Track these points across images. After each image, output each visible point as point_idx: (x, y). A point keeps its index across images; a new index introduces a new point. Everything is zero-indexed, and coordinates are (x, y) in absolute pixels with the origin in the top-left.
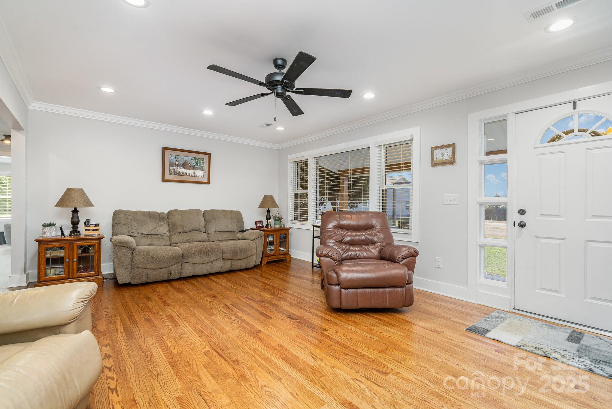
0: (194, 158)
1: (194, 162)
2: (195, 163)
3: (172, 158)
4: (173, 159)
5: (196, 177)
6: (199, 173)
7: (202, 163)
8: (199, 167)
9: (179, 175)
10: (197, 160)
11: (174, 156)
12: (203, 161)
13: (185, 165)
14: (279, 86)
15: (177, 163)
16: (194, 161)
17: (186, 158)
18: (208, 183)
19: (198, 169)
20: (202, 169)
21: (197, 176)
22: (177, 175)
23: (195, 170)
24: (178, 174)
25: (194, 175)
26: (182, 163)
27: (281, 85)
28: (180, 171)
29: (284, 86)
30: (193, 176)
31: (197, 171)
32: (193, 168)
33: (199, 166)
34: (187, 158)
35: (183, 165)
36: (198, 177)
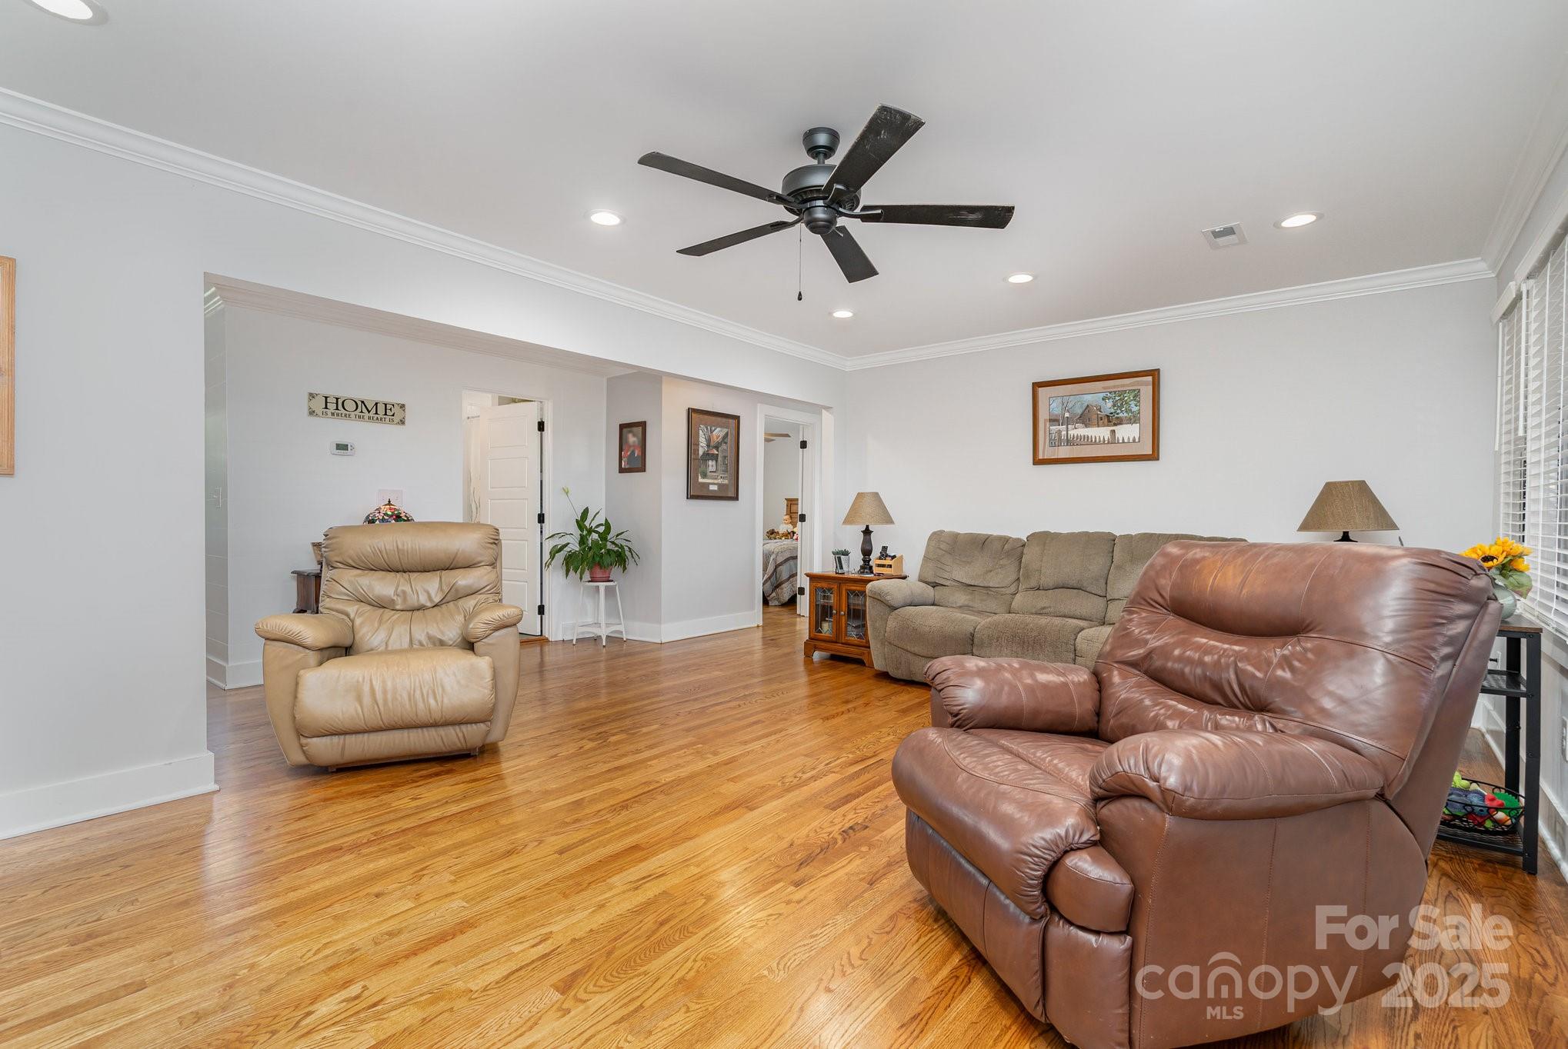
0: (1110, 393)
1: (1109, 404)
2: (1114, 406)
3: (1054, 405)
4: (1056, 408)
5: (1118, 443)
6: (1127, 432)
7: (1133, 403)
8: (1126, 414)
9: (1073, 445)
10: (1119, 396)
11: (1060, 400)
12: (1135, 396)
13: (1086, 418)
14: (820, 203)
15: (1067, 415)
16: (1111, 400)
17: (1088, 399)
18: (1154, 456)
19: (1120, 422)
20: (1134, 419)
21: (1121, 441)
22: (1067, 445)
23: (1115, 425)
24: (1070, 442)
25: (1113, 440)
26: (1079, 411)
27: (824, 198)
28: (1075, 435)
29: (833, 201)
30: (1108, 443)
31: (1119, 427)
32: (1109, 421)
33: (1126, 412)
34: (1093, 397)
35: (1080, 417)
36: (1123, 442)
